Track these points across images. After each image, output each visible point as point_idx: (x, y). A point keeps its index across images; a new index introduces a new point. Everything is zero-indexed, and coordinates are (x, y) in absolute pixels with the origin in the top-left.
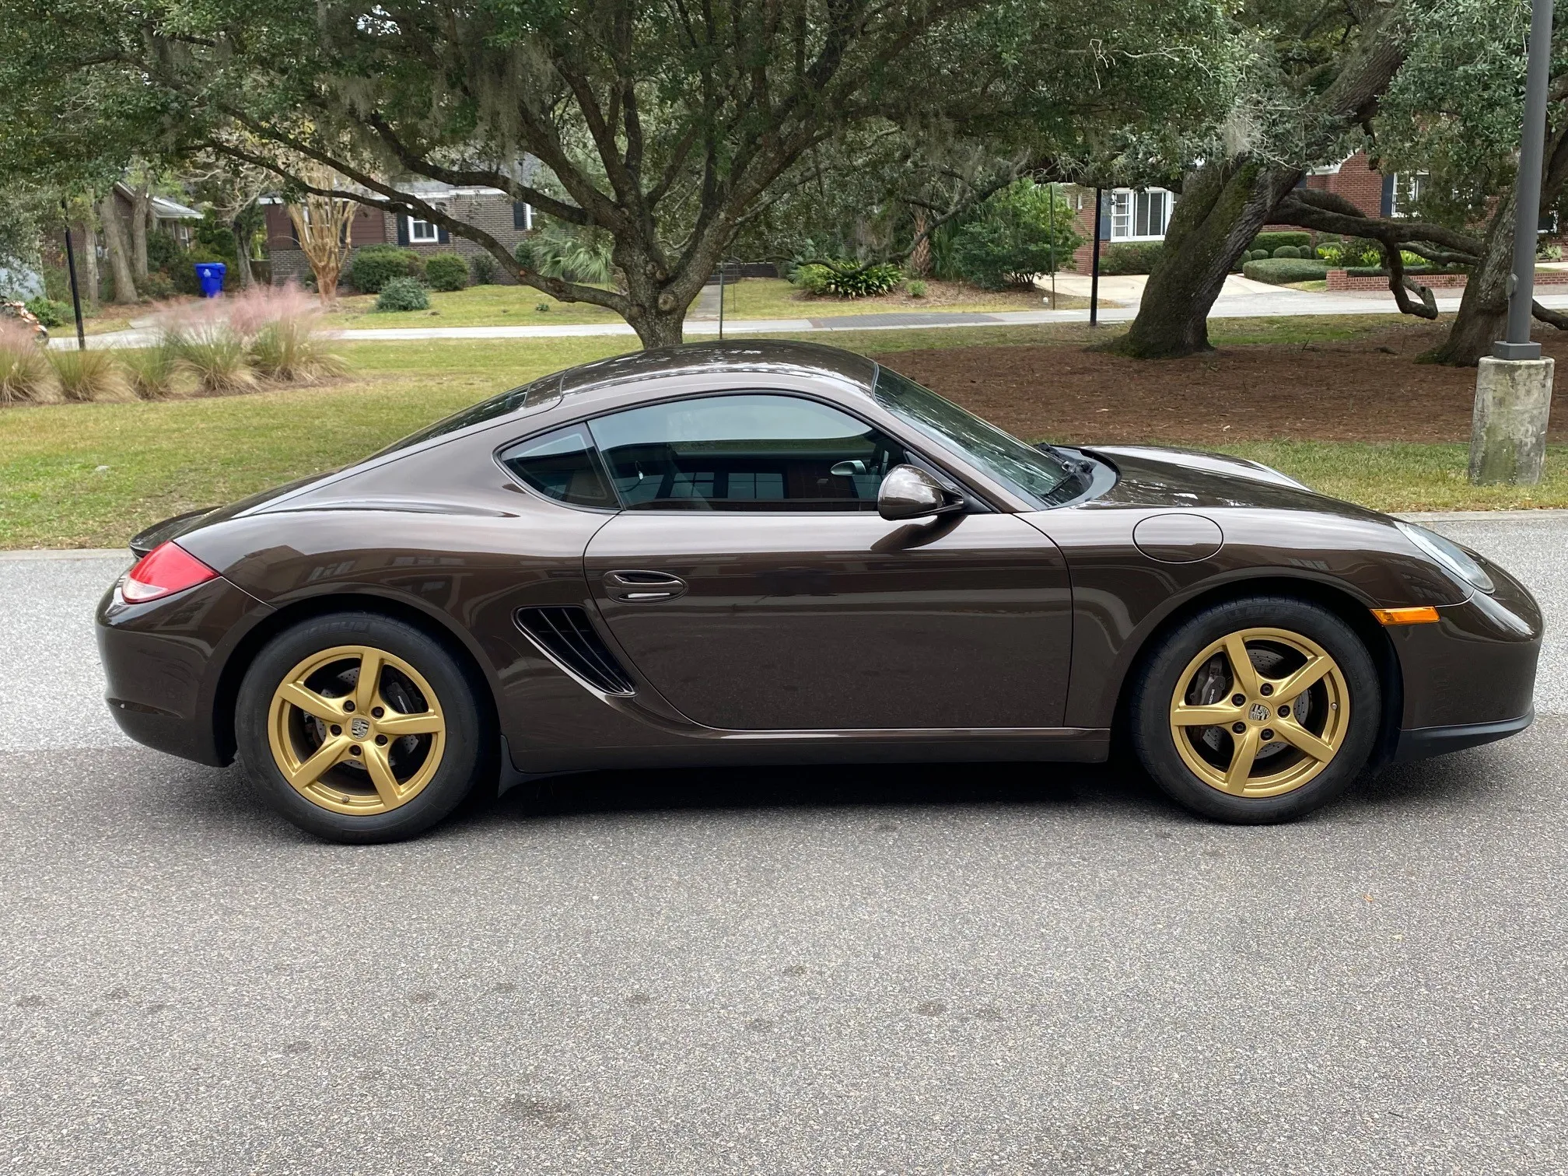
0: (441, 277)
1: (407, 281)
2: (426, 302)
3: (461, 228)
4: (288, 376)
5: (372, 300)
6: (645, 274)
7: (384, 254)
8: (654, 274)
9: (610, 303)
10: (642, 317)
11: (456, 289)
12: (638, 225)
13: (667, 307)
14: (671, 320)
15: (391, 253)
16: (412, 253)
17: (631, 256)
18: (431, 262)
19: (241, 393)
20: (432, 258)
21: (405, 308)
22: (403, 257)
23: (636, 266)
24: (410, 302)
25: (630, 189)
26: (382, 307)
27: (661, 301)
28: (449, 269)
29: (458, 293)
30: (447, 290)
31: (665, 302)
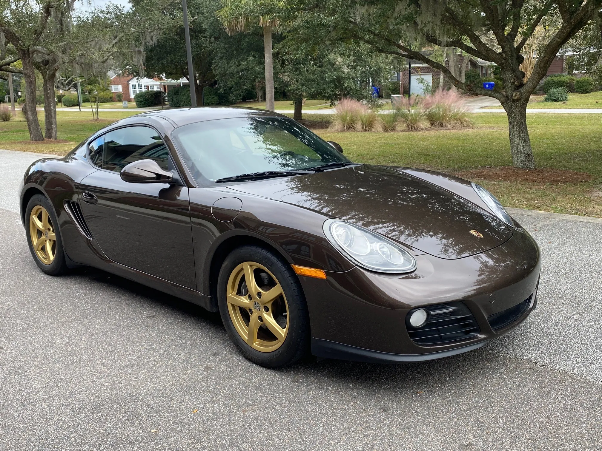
0: (581, 87)
1: (560, 89)
2: (566, 98)
3: (435, 65)
4: (441, 125)
5: (542, 98)
6: (511, 83)
7: (559, 78)
8: (514, 83)
9: (494, 96)
10: (507, 102)
11: (587, 93)
12: (510, 61)
13: (516, 98)
14: (519, 104)
15: (562, 78)
16: (572, 77)
17: (506, 75)
18: (577, 81)
19: (419, 131)
20: (579, 79)
21: (556, 101)
22: (567, 79)
23: (507, 79)
24: (558, 98)
25: (507, 45)
26: (547, 100)
27: (514, 95)
28: (585, 84)
29: (587, 94)
30: (583, 93)
31: (515, 96)
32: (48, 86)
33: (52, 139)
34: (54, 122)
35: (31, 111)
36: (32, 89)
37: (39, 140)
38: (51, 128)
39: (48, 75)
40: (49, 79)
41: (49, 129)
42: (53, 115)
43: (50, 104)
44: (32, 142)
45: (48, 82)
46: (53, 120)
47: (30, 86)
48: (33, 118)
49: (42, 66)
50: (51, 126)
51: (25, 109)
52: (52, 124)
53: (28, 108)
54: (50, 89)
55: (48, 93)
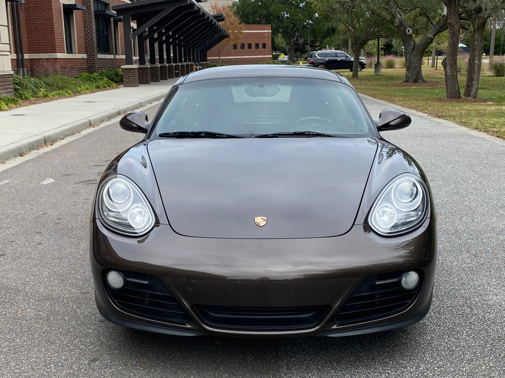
32: (476, 36)
33: (469, 98)
34: (475, 78)
35: (450, 65)
36: (454, 41)
37: (454, 98)
38: (472, 85)
39: (477, 24)
40: (478, 29)
41: (469, 86)
42: (476, 69)
43: (474, 57)
44: (447, 99)
45: (476, 32)
46: (475, 76)
47: (453, 38)
48: (451, 73)
49: (474, 14)
50: (472, 83)
51: (445, 63)
52: (473, 80)
53: (448, 62)
54: (477, 40)
55: (475, 45)
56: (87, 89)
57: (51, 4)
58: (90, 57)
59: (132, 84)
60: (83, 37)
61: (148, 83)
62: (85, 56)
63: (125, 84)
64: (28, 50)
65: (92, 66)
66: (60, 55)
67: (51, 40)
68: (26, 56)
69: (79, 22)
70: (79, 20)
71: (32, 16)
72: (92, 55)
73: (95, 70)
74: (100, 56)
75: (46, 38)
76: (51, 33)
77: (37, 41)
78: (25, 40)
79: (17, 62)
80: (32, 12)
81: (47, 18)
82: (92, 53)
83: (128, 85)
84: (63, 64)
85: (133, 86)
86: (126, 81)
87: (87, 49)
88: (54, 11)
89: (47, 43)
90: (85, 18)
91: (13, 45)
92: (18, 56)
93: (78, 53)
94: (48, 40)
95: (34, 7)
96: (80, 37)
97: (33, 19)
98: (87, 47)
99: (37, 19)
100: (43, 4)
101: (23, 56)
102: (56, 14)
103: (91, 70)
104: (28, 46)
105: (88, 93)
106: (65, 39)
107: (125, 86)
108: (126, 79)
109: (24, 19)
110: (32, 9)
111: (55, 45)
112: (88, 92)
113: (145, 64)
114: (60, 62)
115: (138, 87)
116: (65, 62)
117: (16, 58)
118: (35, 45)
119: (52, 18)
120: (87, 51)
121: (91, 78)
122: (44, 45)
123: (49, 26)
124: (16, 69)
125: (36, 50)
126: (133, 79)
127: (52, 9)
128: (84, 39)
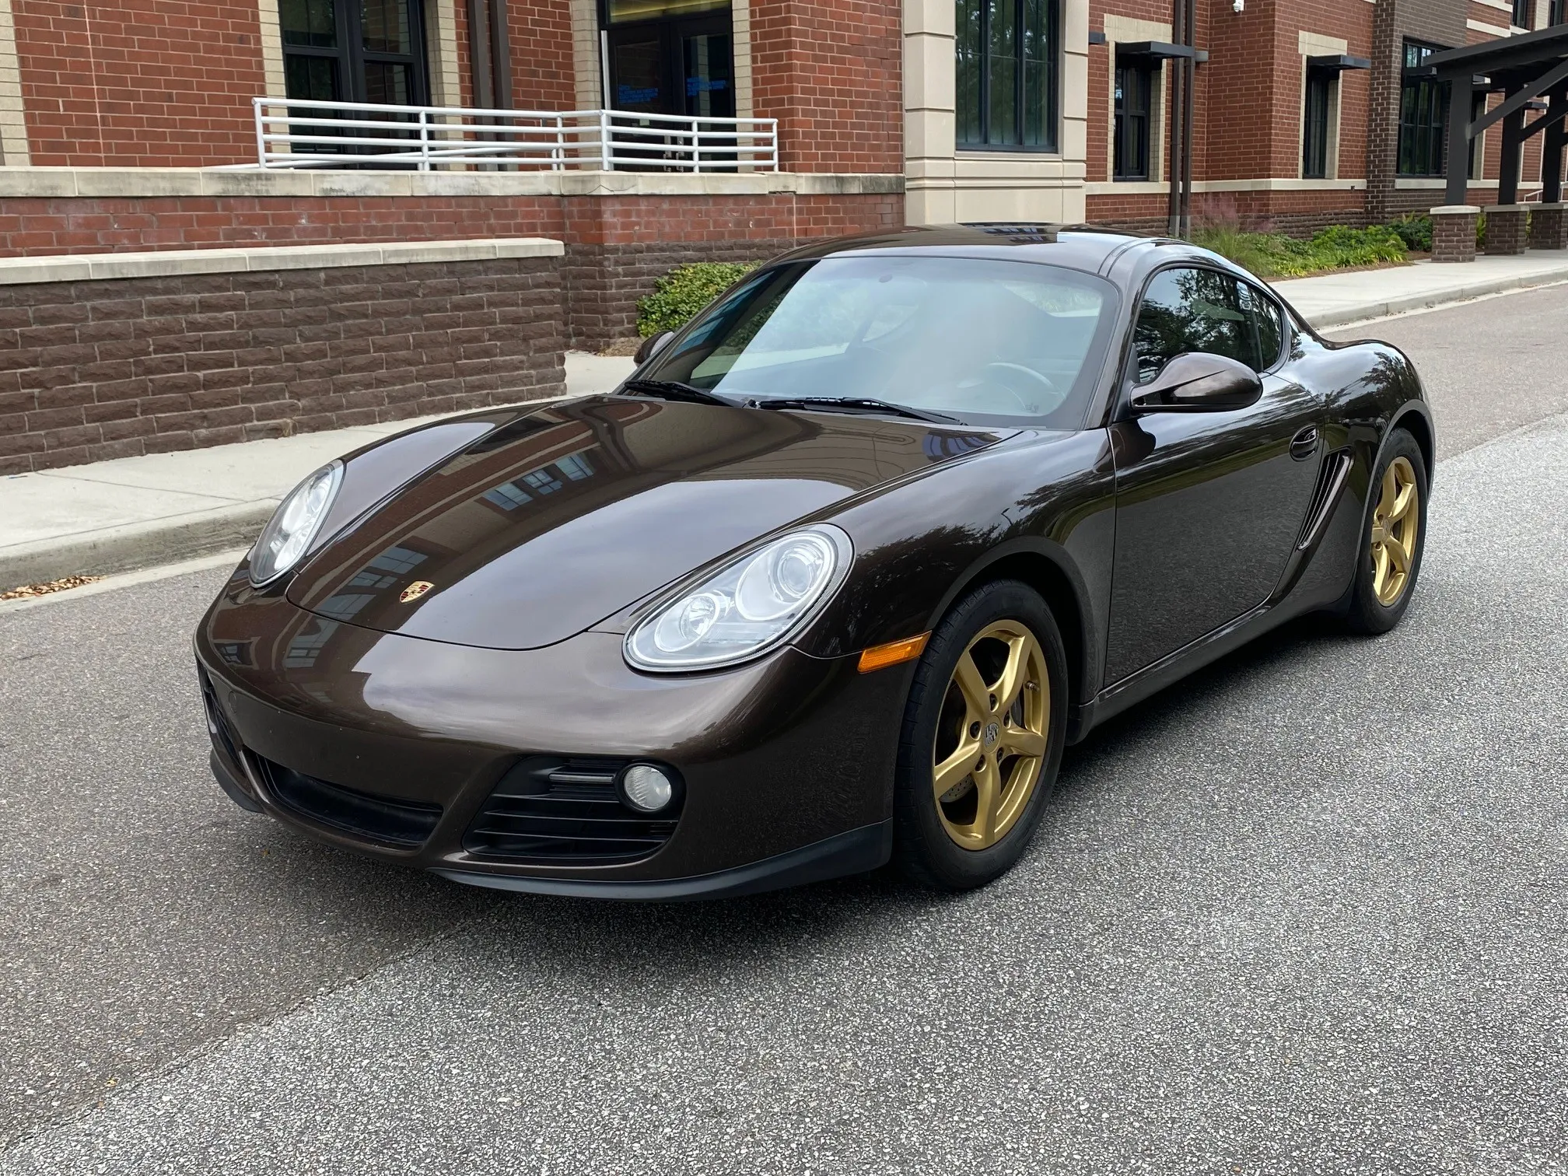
56: (1304, 267)
57: (1272, 58)
58: (1373, 187)
59: (1455, 256)
60: (1362, 136)
61: (1515, 253)
62: (1360, 184)
63: (1437, 256)
64: (1207, 173)
65: (1377, 207)
66: (1277, 184)
67: (1261, 147)
68: (1196, 187)
69: (1356, 99)
70: (1354, 93)
71: (1225, 91)
72: (1381, 181)
73: (1384, 218)
74: (1401, 183)
75: (1251, 141)
76: (1264, 129)
77: (1229, 149)
78: (1198, 149)
79: (1170, 202)
80: (1225, 79)
81: (1259, 94)
82: (1379, 176)
83: (1443, 256)
84: (1286, 204)
85: (1457, 260)
86: (1441, 247)
87: (1370, 167)
88: (1278, 76)
89: (1250, 153)
90: (1373, 89)
91: (1165, 160)
92: (1174, 187)
93: (1340, 177)
94: (1256, 147)
95: (1232, 67)
96: (1352, 136)
97: (1226, 97)
98: (1369, 162)
99: (1236, 96)
100: (1253, 60)
101: (1186, 187)
102: (1282, 83)
103: (1373, 218)
104: (1207, 161)
105: (1301, 277)
106: (1301, 142)
107: (1436, 260)
108: (1440, 241)
109: (1204, 98)
110: (1226, 74)
111: (1270, 158)
112: (1304, 273)
113: (1513, 203)
114: (1277, 199)
115: (1471, 264)
116: (1294, 199)
117: (1168, 191)
118: (1224, 160)
119: (1271, 93)
120: (1368, 172)
121: (1350, 238)
122: (1244, 159)
123: (1262, 111)
124: (1167, 217)
125: (1223, 172)
126: (1458, 241)
127: (1272, 70)
128: (1364, 142)
